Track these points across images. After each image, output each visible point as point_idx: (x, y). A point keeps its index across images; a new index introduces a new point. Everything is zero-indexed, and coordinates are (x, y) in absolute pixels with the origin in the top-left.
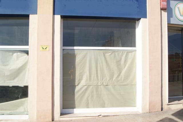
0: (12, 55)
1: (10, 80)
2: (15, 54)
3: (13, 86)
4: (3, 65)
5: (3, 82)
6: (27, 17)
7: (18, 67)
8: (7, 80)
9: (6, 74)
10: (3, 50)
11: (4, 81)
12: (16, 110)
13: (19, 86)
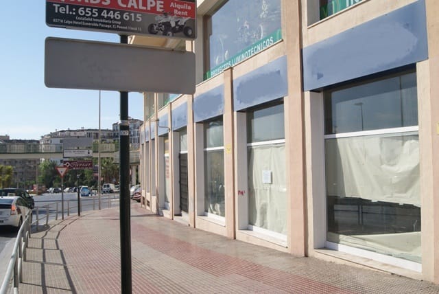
0: (403, 144)
1: (400, 192)
2: (407, 143)
3: (404, 205)
4: (389, 165)
5: (390, 196)
6: (412, 68)
7: (411, 169)
8: (396, 192)
9: (393, 182)
10: (385, 138)
11: (392, 194)
12: (411, 250)
13: (415, 205)
